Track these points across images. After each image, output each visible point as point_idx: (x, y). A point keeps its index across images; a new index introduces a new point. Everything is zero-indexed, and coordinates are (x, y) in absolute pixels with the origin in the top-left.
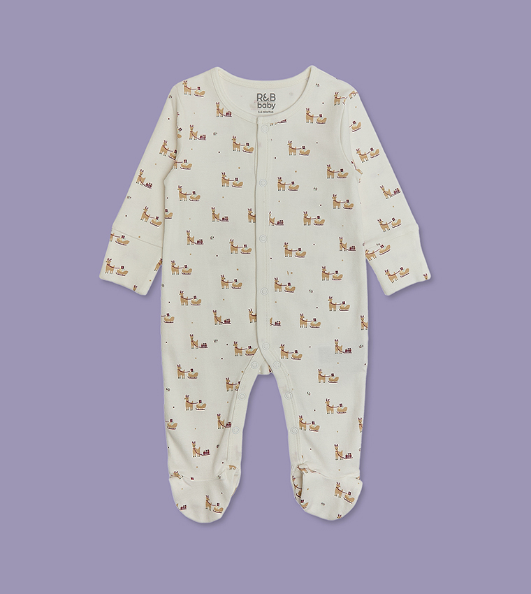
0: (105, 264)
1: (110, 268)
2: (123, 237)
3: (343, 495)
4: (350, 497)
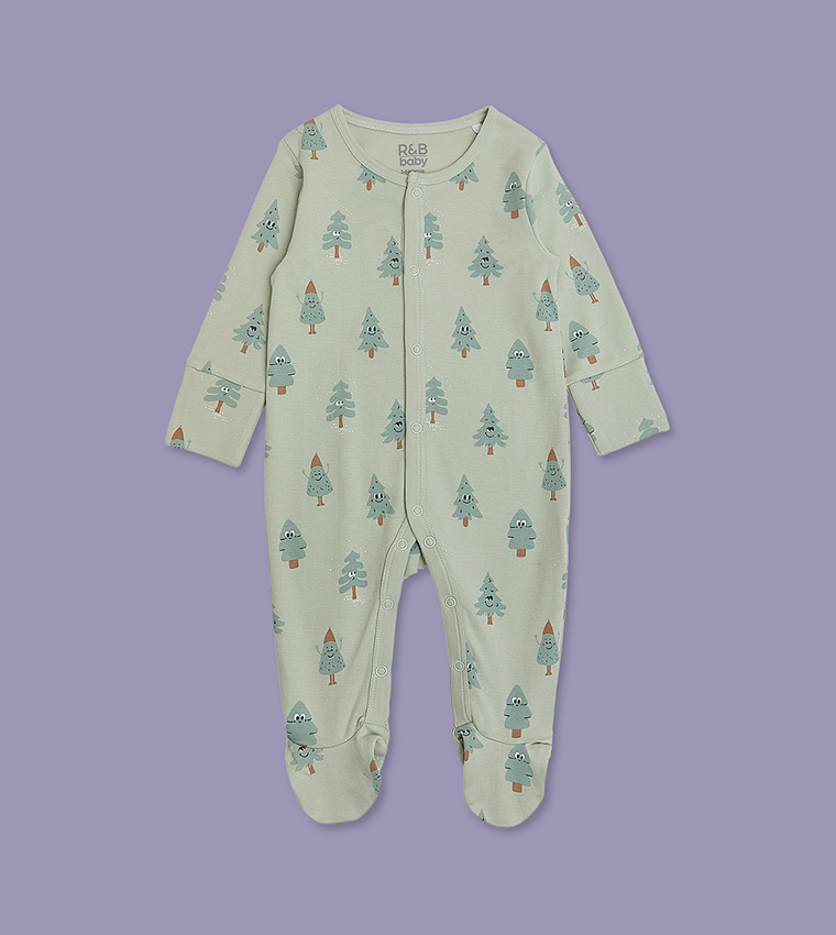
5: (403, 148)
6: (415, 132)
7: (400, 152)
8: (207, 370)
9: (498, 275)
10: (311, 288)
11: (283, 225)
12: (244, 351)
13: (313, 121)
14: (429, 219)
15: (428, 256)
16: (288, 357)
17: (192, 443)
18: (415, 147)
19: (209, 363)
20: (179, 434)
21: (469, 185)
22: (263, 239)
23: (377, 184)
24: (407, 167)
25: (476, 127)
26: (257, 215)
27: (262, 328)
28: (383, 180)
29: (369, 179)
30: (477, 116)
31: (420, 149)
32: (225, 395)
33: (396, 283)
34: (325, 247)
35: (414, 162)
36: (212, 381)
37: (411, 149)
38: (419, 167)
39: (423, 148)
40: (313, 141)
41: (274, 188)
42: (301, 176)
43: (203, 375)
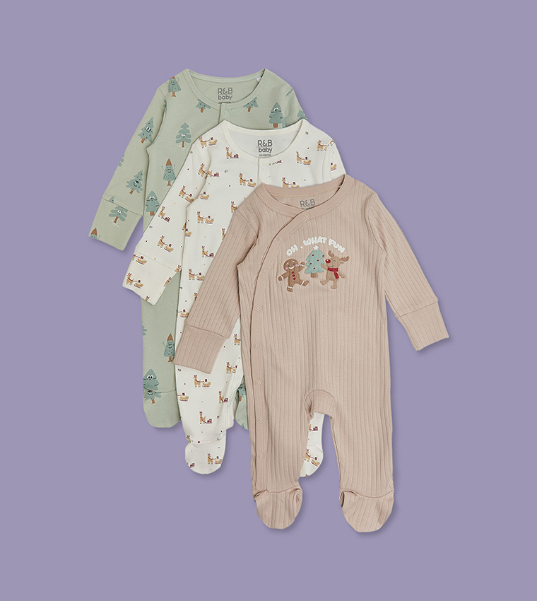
0: (126, 278)
1: (130, 281)
2: (142, 258)
3: (311, 459)
4: (316, 461)
5: (220, 90)
6: (226, 82)
7: (219, 92)
8: (112, 201)
10: (169, 163)
11: (154, 130)
12: (131, 193)
13: (174, 78)
16: (156, 197)
17: (101, 236)
18: (226, 90)
19: (113, 197)
20: (95, 232)
21: (253, 109)
22: (144, 137)
23: (206, 109)
24: (222, 100)
25: (258, 79)
26: (143, 124)
27: (142, 182)
28: (210, 107)
29: (202, 107)
30: (259, 74)
31: (229, 90)
32: (119, 214)
34: (177, 142)
35: (226, 98)
36: (113, 207)
37: (224, 91)
38: (228, 100)
39: (231, 90)
40: (174, 87)
41: (153, 112)
42: (165, 106)
43: (109, 203)
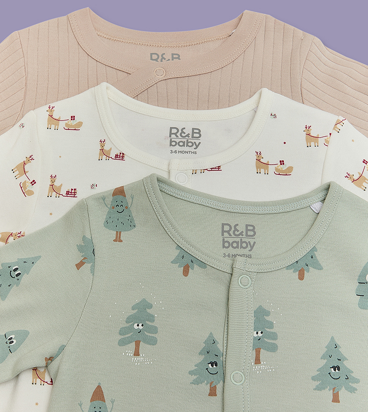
5: (226, 228)
7: (223, 232)
9: (353, 390)
14: (261, 315)
15: (258, 361)
18: (241, 228)
21: (311, 274)
23: (195, 271)
24: (231, 250)
28: (203, 265)
31: (247, 230)
33: (213, 393)
34: (122, 343)
35: (239, 245)
37: (236, 230)
38: (246, 252)
39: (251, 229)
40: (119, 220)
